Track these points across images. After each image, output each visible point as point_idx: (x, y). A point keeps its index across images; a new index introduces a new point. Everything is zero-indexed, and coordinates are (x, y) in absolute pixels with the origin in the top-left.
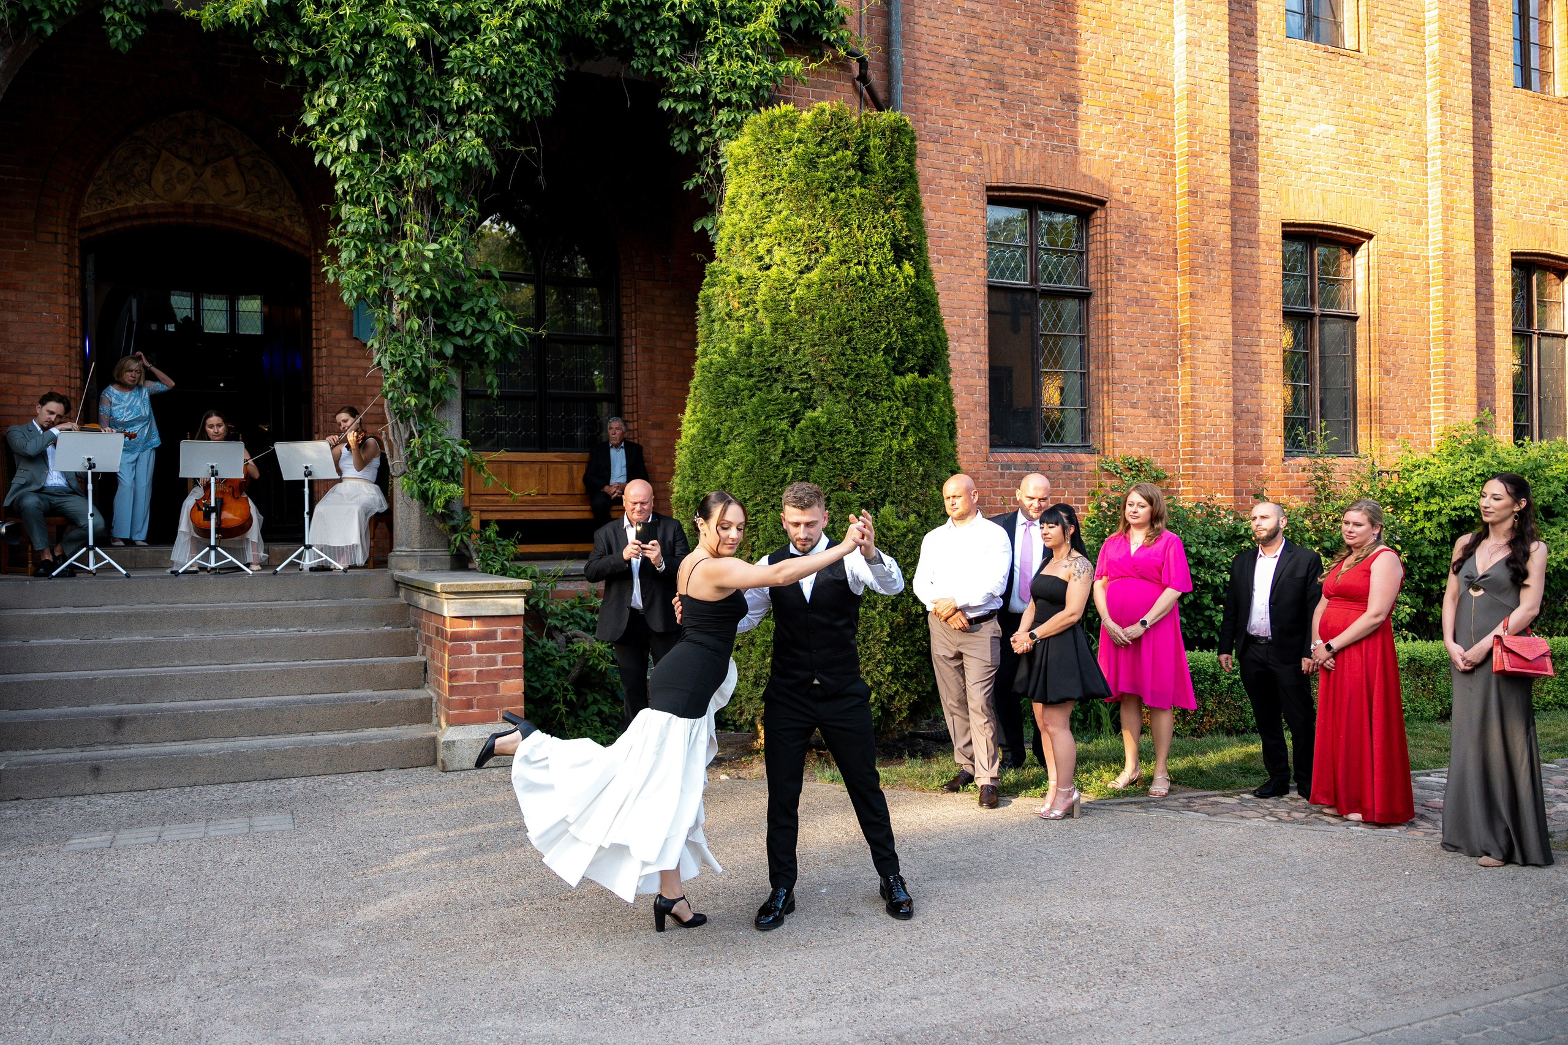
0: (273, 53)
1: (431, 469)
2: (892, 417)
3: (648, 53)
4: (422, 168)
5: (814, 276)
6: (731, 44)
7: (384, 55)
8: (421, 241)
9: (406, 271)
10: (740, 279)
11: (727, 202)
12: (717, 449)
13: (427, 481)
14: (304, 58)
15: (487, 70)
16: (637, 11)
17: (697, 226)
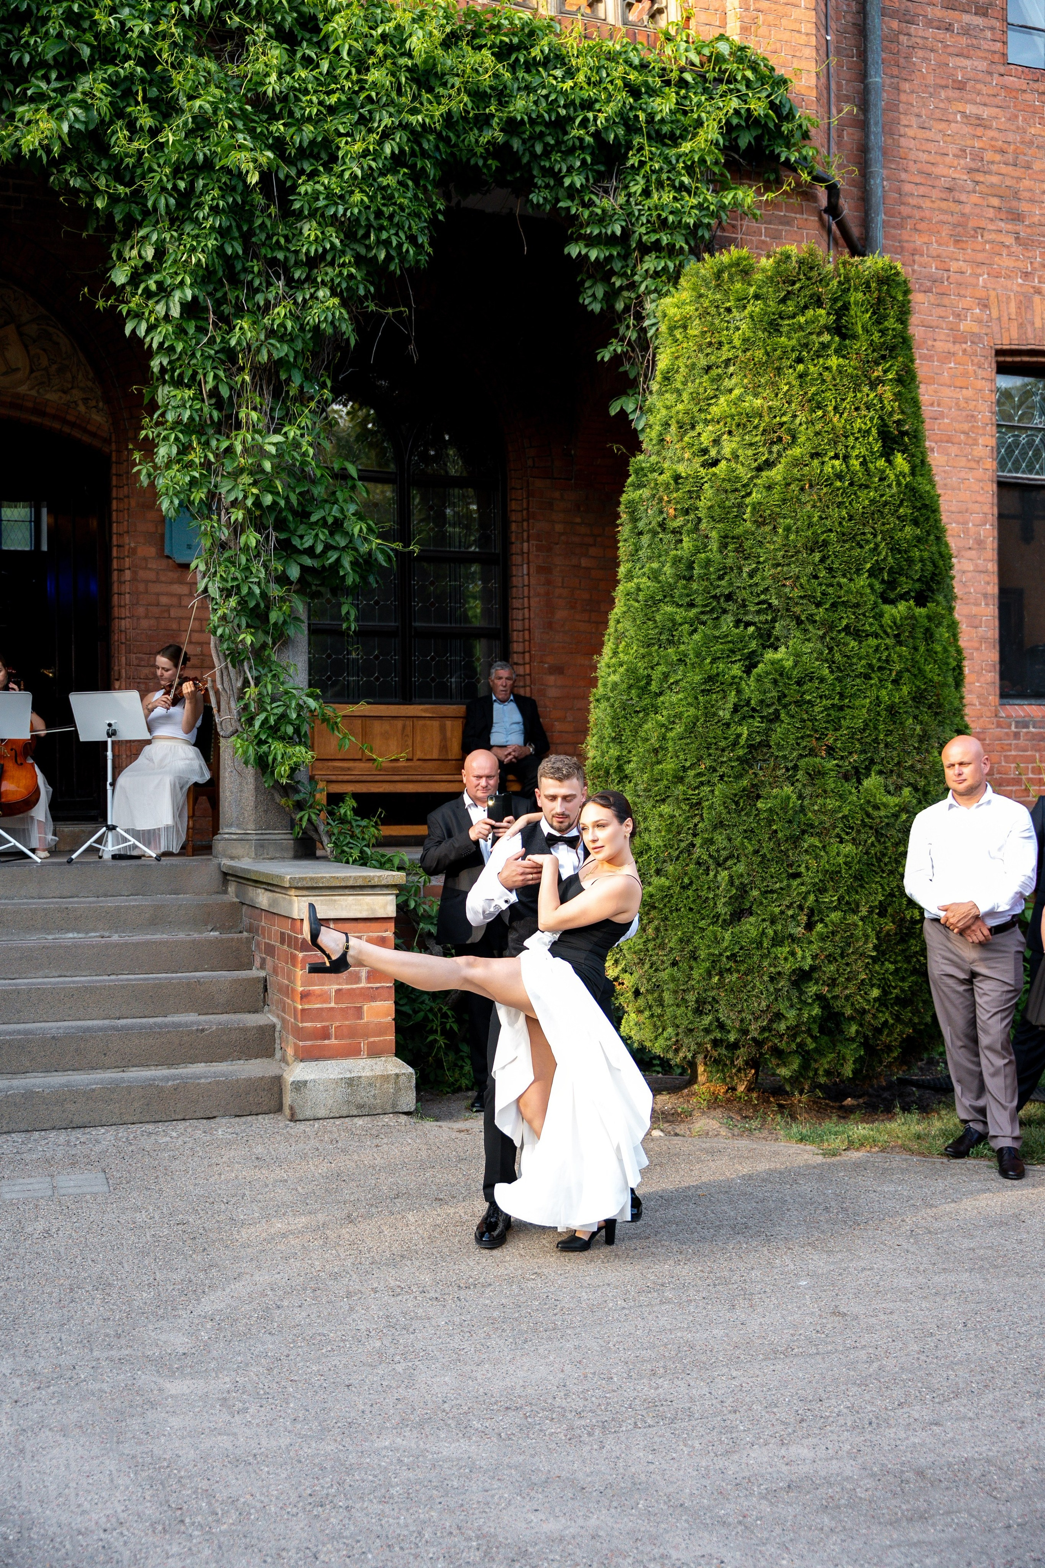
0: (76, 191)
1: (271, 727)
2: (879, 659)
3: (552, 183)
4: (262, 337)
5: (776, 474)
6: (661, 169)
7: (216, 193)
8: (259, 432)
9: (241, 471)
10: (677, 478)
11: (659, 378)
12: (646, 701)
13: (266, 742)
14: (114, 199)
15: (346, 210)
16: (538, 129)
17: (614, 411)
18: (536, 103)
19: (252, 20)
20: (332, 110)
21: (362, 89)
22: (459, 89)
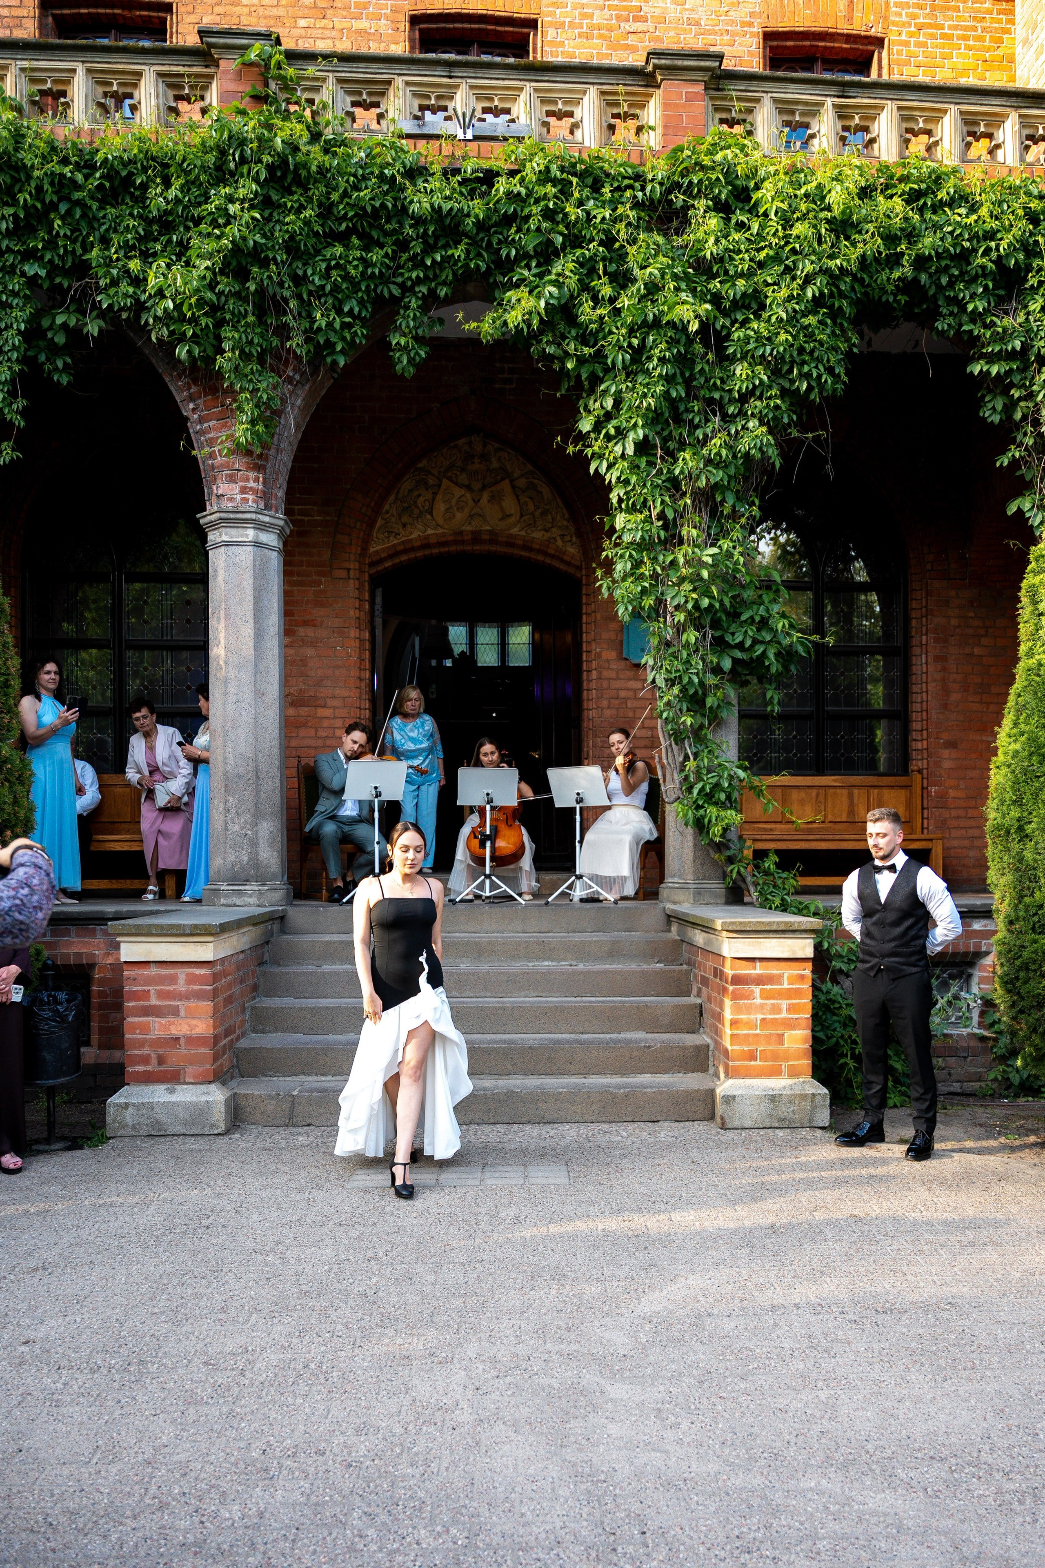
0: (552, 357)
1: (707, 794)
3: (956, 311)
4: (702, 466)
7: (663, 346)
8: (698, 546)
9: (682, 580)
13: (702, 807)
14: (581, 361)
15: (772, 350)
16: (943, 263)
17: (1012, 509)
18: (942, 239)
19: (694, 198)
20: (761, 265)
21: (787, 243)
22: (873, 235)
